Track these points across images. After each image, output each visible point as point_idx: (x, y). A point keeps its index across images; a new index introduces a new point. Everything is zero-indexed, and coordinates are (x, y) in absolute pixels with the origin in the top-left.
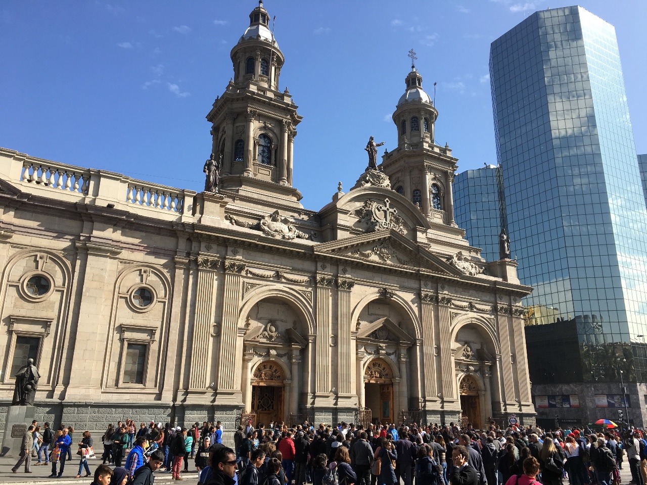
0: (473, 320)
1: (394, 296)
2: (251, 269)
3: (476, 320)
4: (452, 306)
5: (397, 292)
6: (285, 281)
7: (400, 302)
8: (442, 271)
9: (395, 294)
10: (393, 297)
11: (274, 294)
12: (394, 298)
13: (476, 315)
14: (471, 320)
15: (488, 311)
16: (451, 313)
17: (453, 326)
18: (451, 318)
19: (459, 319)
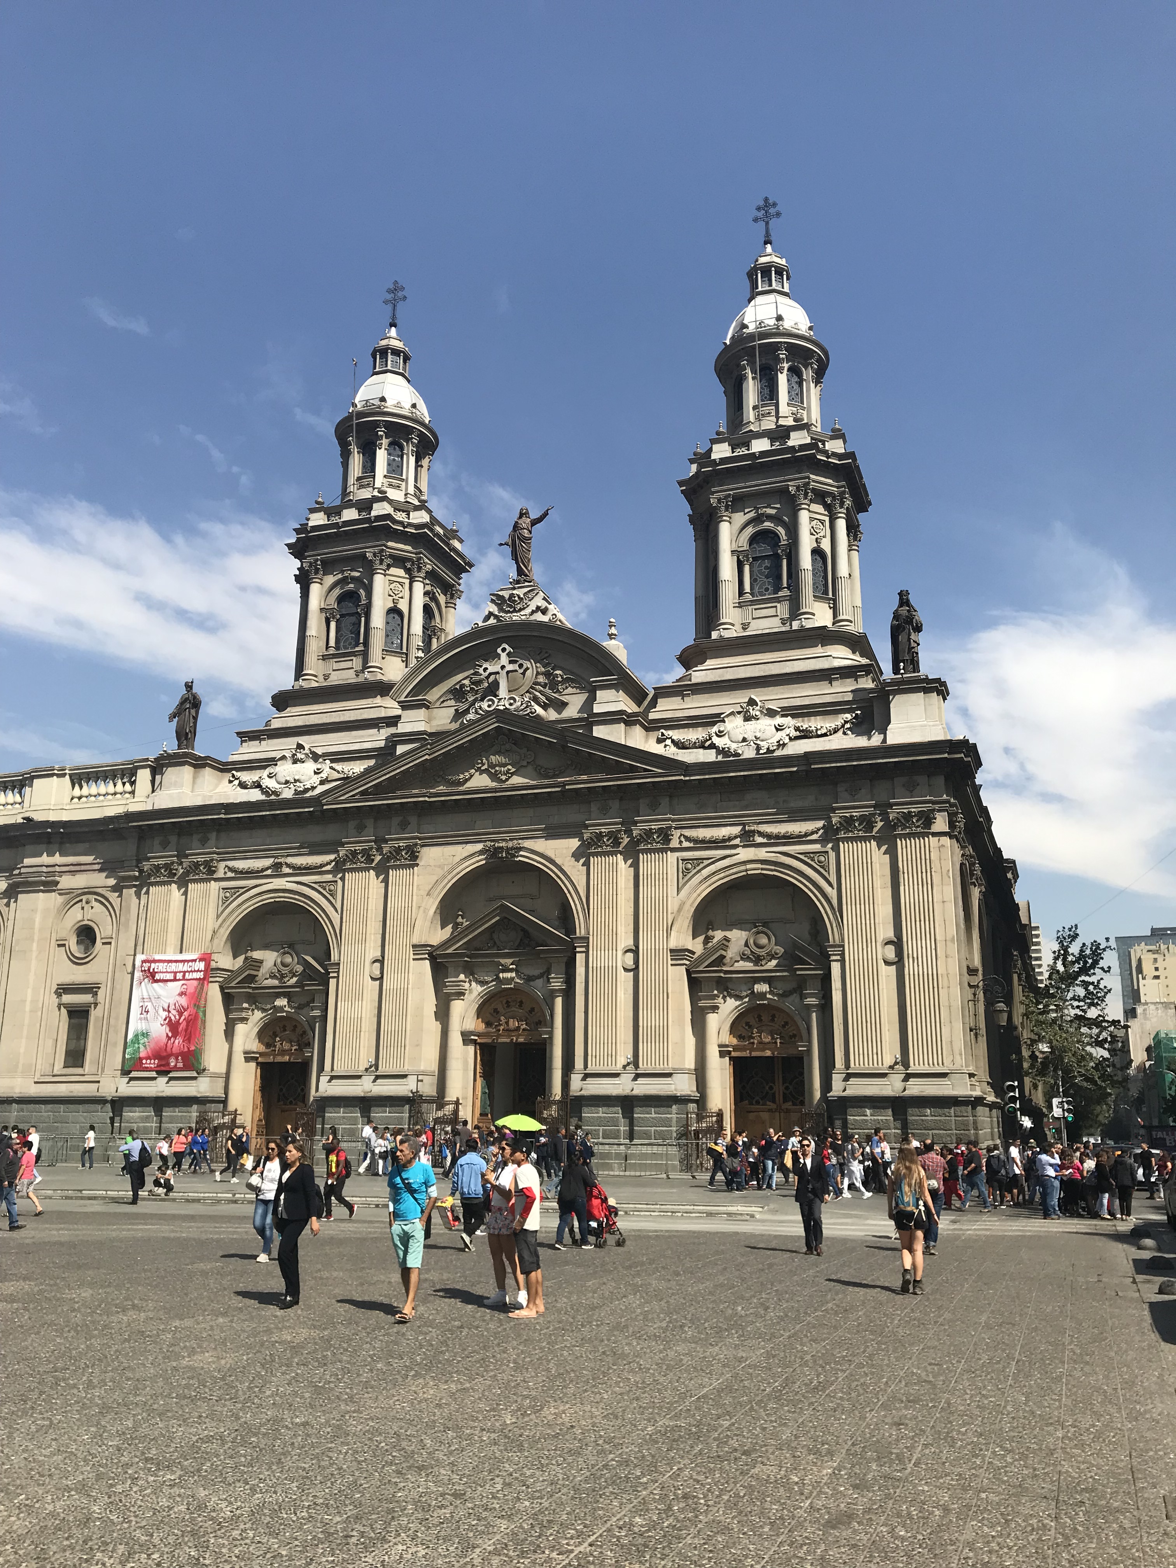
0: (749, 866)
1: (522, 853)
2: (231, 864)
3: (759, 866)
4: (686, 844)
5: (527, 844)
6: (291, 871)
7: (536, 861)
8: (633, 769)
9: (521, 849)
10: (515, 856)
11: (268, 899)
12: (522, 856)
13: (762, 853)
14: (743, 868)
15: (806, 835)
16: (681, 862)
17: (683, 892)
18: (681, 875)
19: (705, 872)
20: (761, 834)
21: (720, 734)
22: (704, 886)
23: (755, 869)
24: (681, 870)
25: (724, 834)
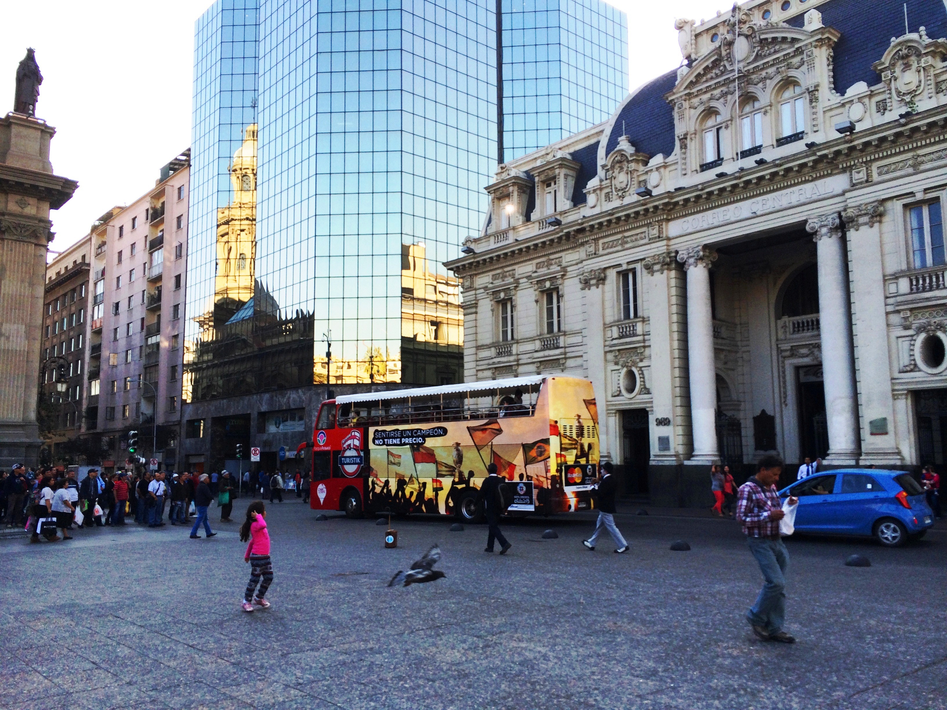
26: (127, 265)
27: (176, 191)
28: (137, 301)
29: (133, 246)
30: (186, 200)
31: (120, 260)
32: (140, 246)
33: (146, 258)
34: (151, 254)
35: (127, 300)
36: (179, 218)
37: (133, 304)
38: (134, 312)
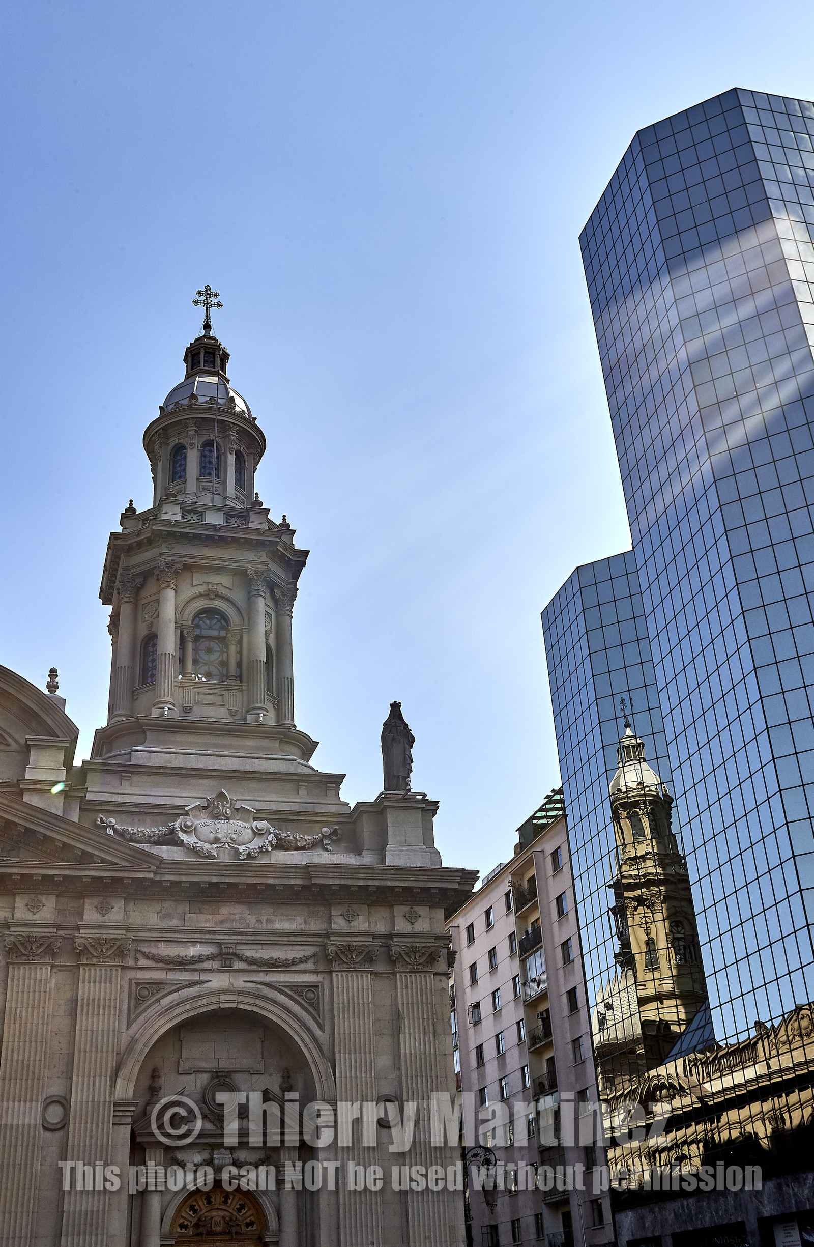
3: (235, 998)
4: (143, 962)
13: (240, 982)
14: (214, 999)
15: (294, 963)
16: (134, 986)
17: (135, 1027)
18: (133, 1003)
19: (166, 1001)
20: (240, 958)
21: (186, 830)
22: (163, 1021)
23: (228, 1002)
24: (133, 996)
25: (192, 954)
26: (486, 984)
27: (549, 860)
28: (510, 1039)
29: (492, 953)
30: (567, 868)
31: (474, 980)
32: (503, 951)
33: (516, 968)
34: (523, 962)
35: (494, 1040)
36: (559, 899)
37: (503, 1046)
38: (508, 1060)
